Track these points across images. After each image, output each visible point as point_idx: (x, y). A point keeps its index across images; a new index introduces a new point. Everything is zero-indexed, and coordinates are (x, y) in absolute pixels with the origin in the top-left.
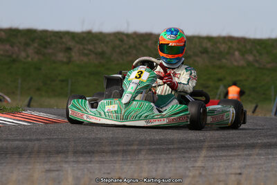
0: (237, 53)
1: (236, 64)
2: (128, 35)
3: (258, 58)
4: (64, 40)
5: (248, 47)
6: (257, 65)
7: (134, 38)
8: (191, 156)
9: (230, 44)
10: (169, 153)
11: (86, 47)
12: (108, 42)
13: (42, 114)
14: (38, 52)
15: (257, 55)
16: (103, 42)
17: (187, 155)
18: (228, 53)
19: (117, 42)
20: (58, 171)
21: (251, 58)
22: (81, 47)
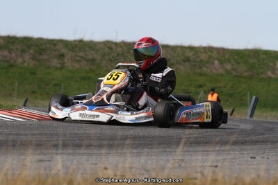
0: (216, 62)
1: (215, 72)
2: (116, 44)
3: (235, 67)
4: (58, 47)
5: (227, 56)
6: (234, 73)
7: (121, 47)
8: (172, 150)
9: (209, 53)
10: (152, 148)
11: (77, 54)
12: (98, 50)
13: (36, 112)
14: (34, 58)
15: (235, 64)
16: (93, 50)
17: (168, 150)
18: (208, 62)
19: (107, 50)
20: (49, 161)
21: (229, 67)
22: (74, 54)
